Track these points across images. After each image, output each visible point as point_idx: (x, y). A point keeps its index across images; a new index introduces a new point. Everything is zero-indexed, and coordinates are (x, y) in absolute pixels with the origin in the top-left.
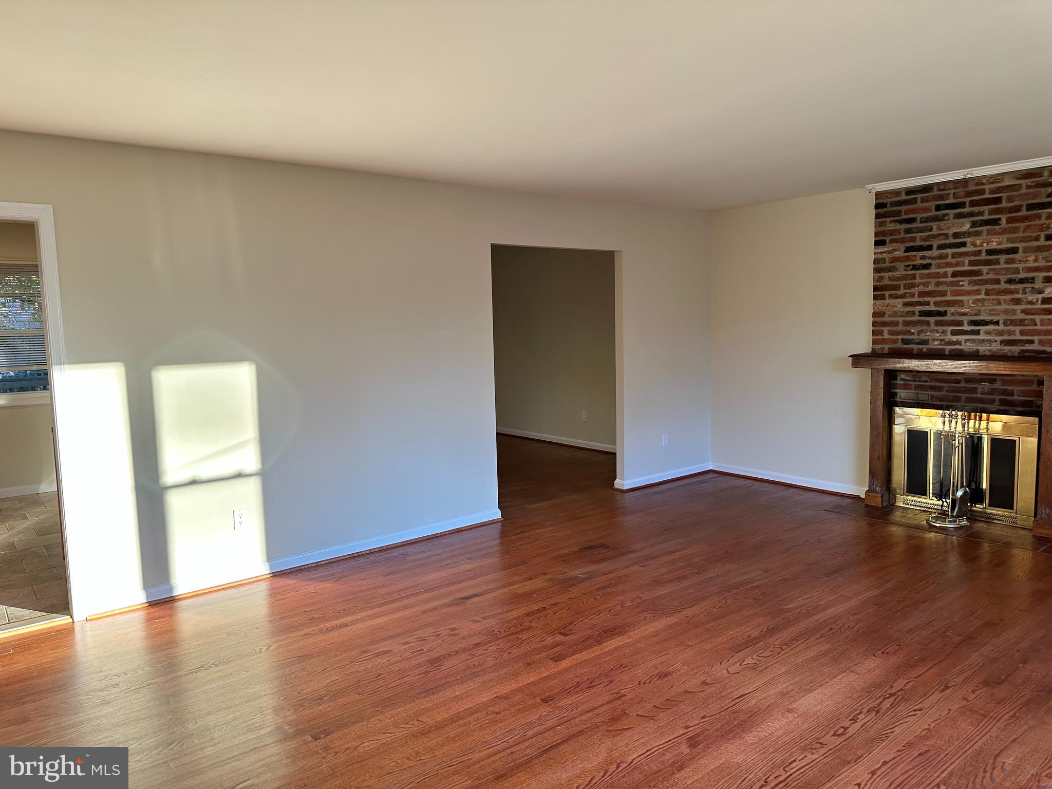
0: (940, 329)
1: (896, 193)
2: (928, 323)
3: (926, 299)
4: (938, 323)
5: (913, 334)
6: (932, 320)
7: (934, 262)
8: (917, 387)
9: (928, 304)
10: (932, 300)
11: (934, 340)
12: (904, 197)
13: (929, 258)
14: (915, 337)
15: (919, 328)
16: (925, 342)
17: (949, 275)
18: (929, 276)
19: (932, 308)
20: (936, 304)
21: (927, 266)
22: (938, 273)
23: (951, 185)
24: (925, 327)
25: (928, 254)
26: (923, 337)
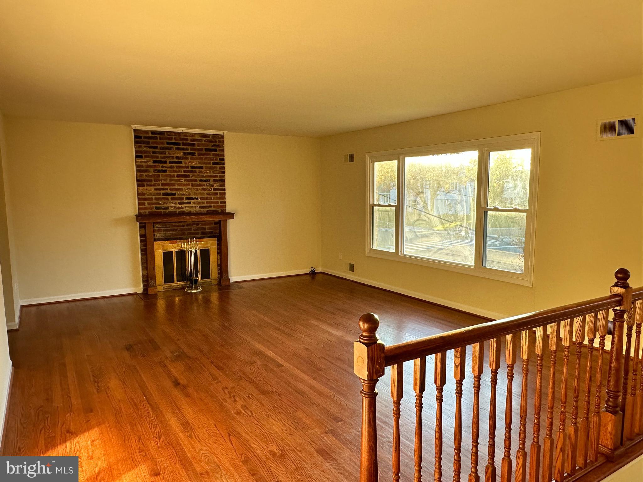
0: (174, 201)
1: (146, 132)
2: (167, 199)
3: (166, 187)
4: (172, 199)
5: (160, 204)
6: (169, 197)
7: (168, 169)
8: (165, 230)
9: (167, 189)
10: (168, 188)
11: (171, 207)
12: (150, 135)
13: (166, 167)
14: (162, 206)
15: (164, 201)
16: (167, 208)
17: (176, 176)
18: (166, 176)
19: (169, 191)
20: (170, 189)
21: (165, 171)
22: (170, 175)
23: (173, 134)
24: (166, 201)
25: (165, 165)
26: (166, 205)
